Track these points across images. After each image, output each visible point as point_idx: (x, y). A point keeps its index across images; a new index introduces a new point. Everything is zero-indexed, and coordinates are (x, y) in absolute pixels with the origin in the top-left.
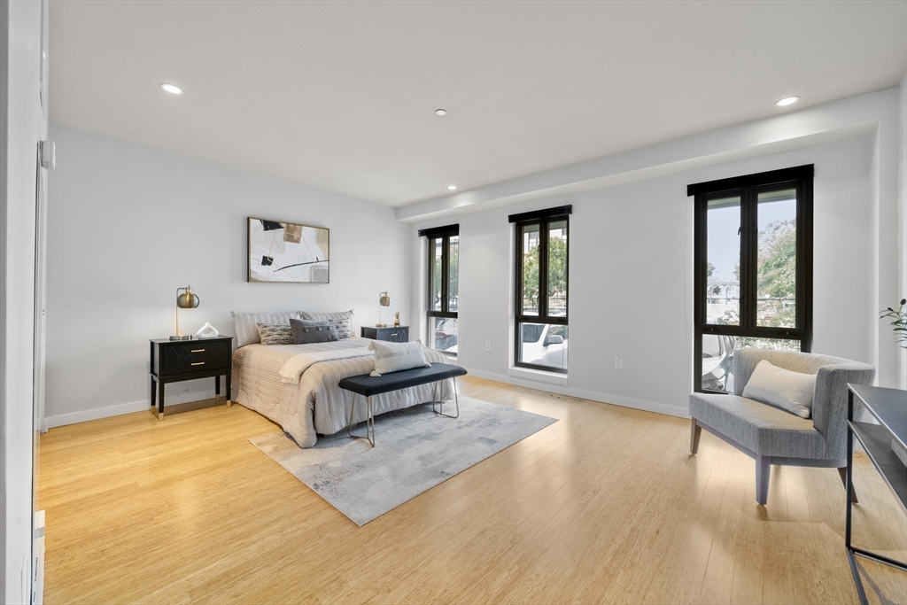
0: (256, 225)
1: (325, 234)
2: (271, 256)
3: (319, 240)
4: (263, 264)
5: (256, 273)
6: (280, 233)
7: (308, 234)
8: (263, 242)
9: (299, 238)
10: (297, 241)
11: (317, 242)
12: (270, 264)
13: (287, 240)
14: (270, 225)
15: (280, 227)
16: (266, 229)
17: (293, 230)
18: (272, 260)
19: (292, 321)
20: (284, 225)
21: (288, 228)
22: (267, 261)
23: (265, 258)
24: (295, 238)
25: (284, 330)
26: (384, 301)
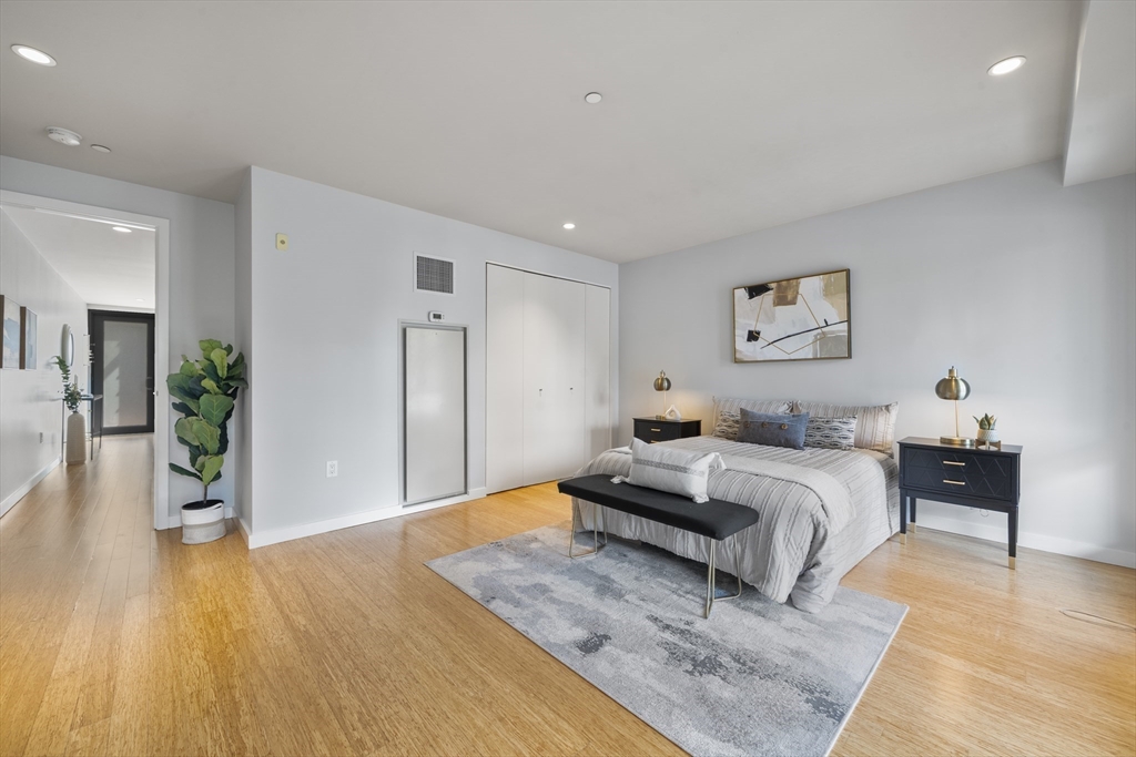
0: (742, 294)
1: (843, 280)
2: (757, 329)
3: (828, 292)
4: (749, 340)
5: (741, 352)
6: (769, 297)
7: (811, 287)
8: (750, 313)
9: (795, 298)
10: (793, 302)
11: (826, 295)
12: (756, 339)
13: (779, 304)
14: (755, 290)
15: (769, 289)
16: (751, 297)
17: (786, 288)
18: (758, 333)
19: (743, 412)
20: (773, 285)
21: (779, 287)
22: (753, 336)
23: (750, 333)
24: (789, 297)
25: (737, 422)
26: (946, 389)
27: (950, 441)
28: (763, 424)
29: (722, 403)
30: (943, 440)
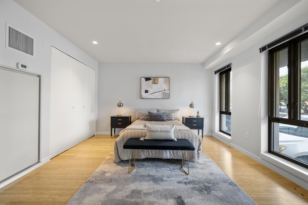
0: (143, 79)
1: (167, 79)
2: (148, 90)
3: (165, 82)
4: (145, 92)
5: (143, 96)
6: (151, 81)
7: (161, 80)
8: (146, 85)
9: (158, 82)
10: (157, 84)
11: (165, 83)
12: (147, 92)
13: (153, 84)
14: (147, 79)
15: (151, 79)
16: (146, 81)
17: (155, 80)
18: (148, 91)
19: (149, 112)
20: (152, 78)
21: (154, 79)
22: (146, 92)
23: (146, 91)
24: (156, 82)
25: (147, 115)
26: (191, 106)
27: (191, 117)
28: (156, 116)
29: (139, 110)
30: (190, 116)
